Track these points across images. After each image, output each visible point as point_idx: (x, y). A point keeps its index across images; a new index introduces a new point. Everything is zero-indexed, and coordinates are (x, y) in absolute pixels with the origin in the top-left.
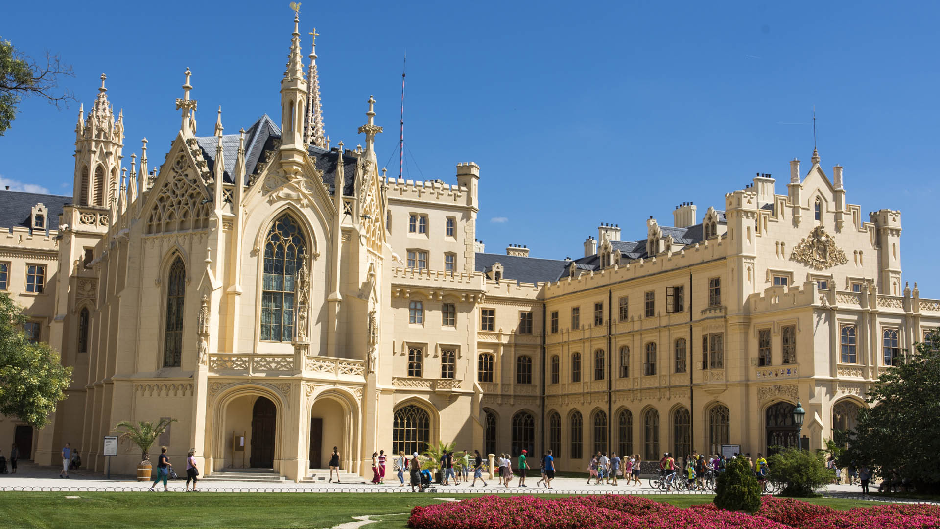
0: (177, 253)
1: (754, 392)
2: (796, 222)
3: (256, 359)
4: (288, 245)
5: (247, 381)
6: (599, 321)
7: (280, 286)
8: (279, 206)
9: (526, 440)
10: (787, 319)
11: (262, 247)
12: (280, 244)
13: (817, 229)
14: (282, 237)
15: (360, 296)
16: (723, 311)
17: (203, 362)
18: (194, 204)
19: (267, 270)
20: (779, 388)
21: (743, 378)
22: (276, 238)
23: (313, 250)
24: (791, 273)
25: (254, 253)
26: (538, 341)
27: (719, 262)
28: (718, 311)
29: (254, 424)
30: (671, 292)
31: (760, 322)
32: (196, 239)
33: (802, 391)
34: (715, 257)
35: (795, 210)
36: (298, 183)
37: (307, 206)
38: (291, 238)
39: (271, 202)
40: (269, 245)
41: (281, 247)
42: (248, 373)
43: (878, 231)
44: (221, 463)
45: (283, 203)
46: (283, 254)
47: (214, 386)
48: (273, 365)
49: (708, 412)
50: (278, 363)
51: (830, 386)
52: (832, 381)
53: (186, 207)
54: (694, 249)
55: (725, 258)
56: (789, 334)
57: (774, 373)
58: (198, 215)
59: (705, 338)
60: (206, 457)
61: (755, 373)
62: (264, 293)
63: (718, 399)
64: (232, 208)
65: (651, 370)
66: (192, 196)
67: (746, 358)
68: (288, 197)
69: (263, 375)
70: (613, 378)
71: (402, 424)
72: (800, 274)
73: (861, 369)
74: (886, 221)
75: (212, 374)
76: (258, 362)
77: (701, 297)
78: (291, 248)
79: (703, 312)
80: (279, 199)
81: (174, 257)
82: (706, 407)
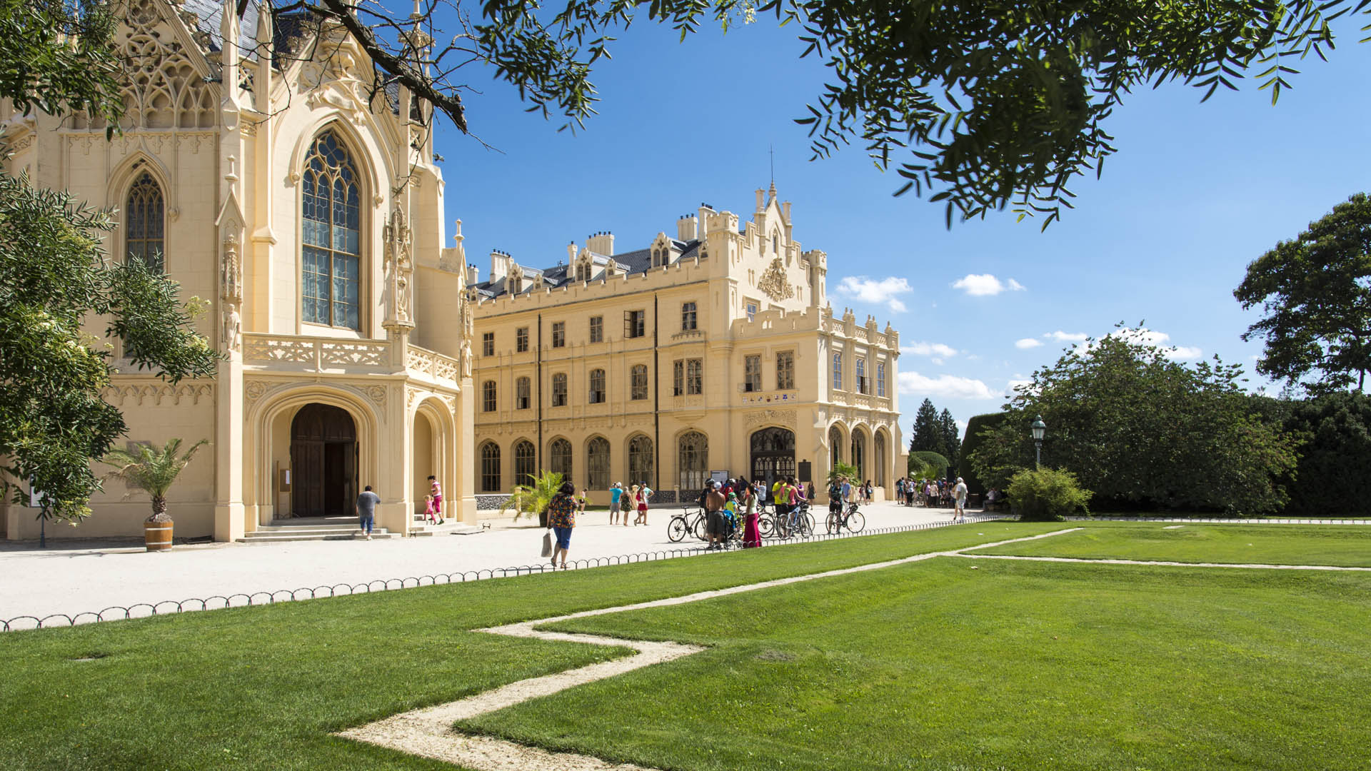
0: (142, 167)
1: (738, 419)
2: (762, 252)
3: (326, 346)
4: (335, 179)
5: (314, 379)
6: (522, 346)
7: (327, 239)
8: (322, 116)
10: (784, 344)
11: (300, 172)
12: (323, 175)
13: (775, 260)
14: (326, 165)
15: (444, 268)
16: (703, 336)
17: (236, 346)
18: (177, 86)
19: (308, 211)
20: (773, 414)
21: (727, 404)
22: (317, 164)
23: (374, 194)
24: (759, 302)
25: (290, 181)
27: (696, 285)
28: (697, 335)
29: (293, 450)
30: (628, 317)
31: (751, 348)
32: (185, 144)
33: (802, 414)
34: (691, 280)
35: (762, 239)
36: (350, 84)
37: (363, 124)
38: (339, 169)
39: (312, 105)
40: (308, 175)
41: (324, 180)
42: (315, 368)
43: (811, 269)
44: (269, 511)
45: (328, 110)
46: (328, 193)
47: (252, 386)
48: (356, 357)
49: (678, 439)
50: (363, 353)
51: (829, 410)
52: (829, 406)
53: (160, 89)
54: (661, 272)
55: (705, 281)
56: (785, 362)
57: (765, 399)
58: (186, 104)
59: (678, 365)
60: (247, 502)
61: (740, 399)
62: (304, 246)
63: (693, 426)
64: (254, 101)
65: (598, 397)
66: (169, 71)
67: (729, 384)
68: (336, 103)
69: (342, 372)
70: (543, 406)
72: (765, 302)
73: (845, 395)
74: (817, 262)
75: (249, 368)
76: (328, 350)
77: (671, 320)
78: (338, 183)
79: (674, 337)
80: (325, 103)
81: (137, 172)
82: (676, 435)
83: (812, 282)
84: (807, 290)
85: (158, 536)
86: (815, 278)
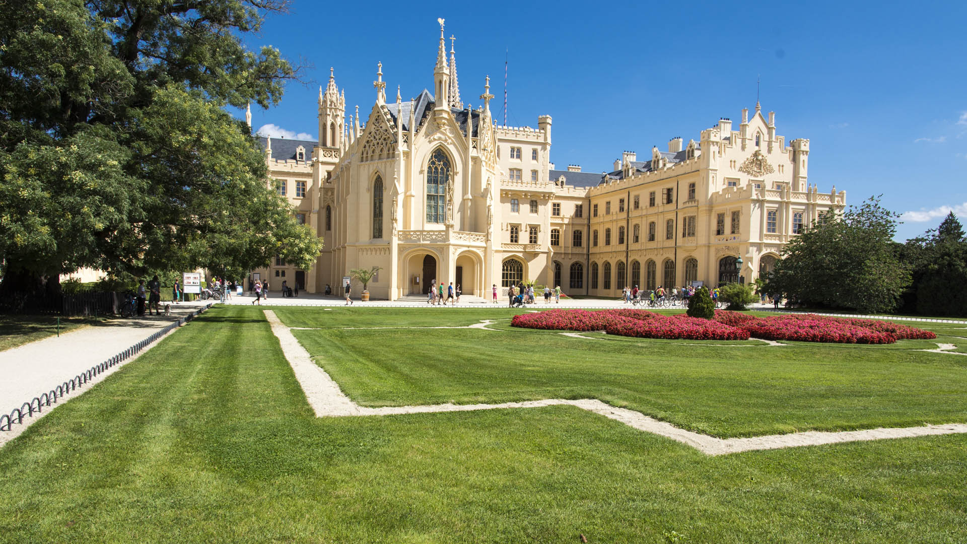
0: (378, 173)
1: (713, 251)
2: (743, 148)
3: (424, 233)
4: (440, 167)
5: (420, 245)
6: (622, 209)
7: (437, 191)
8: (435, 145)
9: (578, 278)
10: (734, 207)
11: (426, 169)
13: (756, 152)
14: (437, 163)
15: (482, 197)
16: (696, 203)
17: (395, 235)
18: (386, 144)
19: (429, 181)
20: (728, 248)
21: (707, 242)
22: (433, 163)
23: (455, 170)
24: (739, 179)
25: (421, 172)
26: (586, 222)
27: (696, 173)
28: (693, 203)
29: (424, 270)
30: (665, 192)
31: (718, 209)
32: (388, 164)
33: (742, 249)
34: (693, 170)
35: (744, 140)
36: (445, 130)
37: (451, 144)
38: (442, 163)
39: (430, 142)
40: (430, 168)
41: (436, 168)
42: (420, 241)
43: (794, 152)
44: (407, 291)
45: (437, 142)
46: (437, 173)
47: (401, 249)
48: (434, 237)
49: (685, 262)
50: (436, 235)
51: (759, 246)
52: (760, 244)
53: (382, 146)
54: (680, 166)
55: (698, 171)
56: (735, 216)
57: (725, 240)
58: (389, 151)
59: (685, 219)
60: (399, 288)
61: (714, 239)
62: (428, 195)
63: (691, 255)
64: (408, 146)
65: (652, 238)
66: (385, 139)
67: (709, 230)
68: (440, 139)
69: (429, 242)
70: (629, 243)
71: (507, 270)
72: (744, 180)
73: (778, 236)
74: (799, 147)
75: (400, 242)
76: (425, 235)
77: (684, 194)
78: (442, 169)
79: (684, 203)
80: (435, 140)
81: (376, 175)
82: (684, 260)
83: (795, 159)
84: (789, 167)
85: (364, 297)
86: (797, 157)
